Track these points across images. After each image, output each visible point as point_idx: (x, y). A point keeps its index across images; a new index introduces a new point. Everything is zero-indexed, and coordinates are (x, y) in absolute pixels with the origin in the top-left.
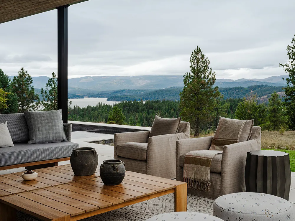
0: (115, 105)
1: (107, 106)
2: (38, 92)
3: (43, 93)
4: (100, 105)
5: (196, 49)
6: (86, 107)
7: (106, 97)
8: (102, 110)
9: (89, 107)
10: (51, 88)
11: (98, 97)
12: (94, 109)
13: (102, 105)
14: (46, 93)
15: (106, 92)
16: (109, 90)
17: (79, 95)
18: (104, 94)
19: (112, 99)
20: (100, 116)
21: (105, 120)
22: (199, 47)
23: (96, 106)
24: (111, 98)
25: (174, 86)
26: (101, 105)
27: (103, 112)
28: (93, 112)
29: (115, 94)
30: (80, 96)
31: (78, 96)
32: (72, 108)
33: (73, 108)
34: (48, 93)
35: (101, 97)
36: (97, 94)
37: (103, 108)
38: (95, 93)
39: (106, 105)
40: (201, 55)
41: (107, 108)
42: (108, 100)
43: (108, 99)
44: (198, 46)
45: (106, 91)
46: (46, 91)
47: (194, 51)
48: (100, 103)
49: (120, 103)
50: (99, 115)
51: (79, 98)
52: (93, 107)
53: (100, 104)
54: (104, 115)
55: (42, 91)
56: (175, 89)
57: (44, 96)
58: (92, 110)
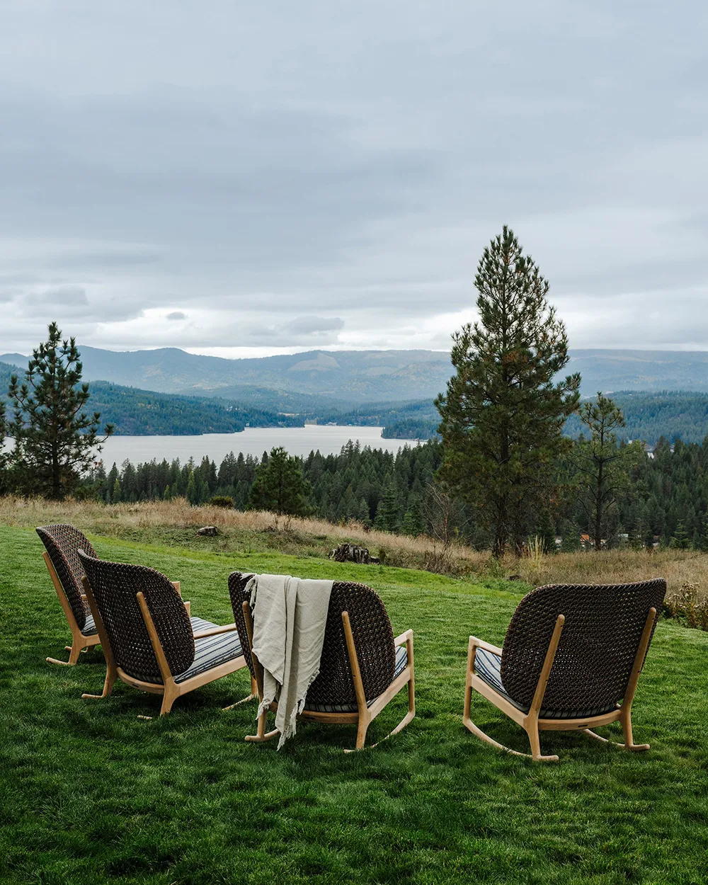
0: (404, 452)
1: (377, 454)
2: (149, 403)
3: (15, 393)
4: (351, 452)
5: (499, 239)
6: (306, 457)
7: (380, 426)
8: (359, 468)
9: (314, 457)
10: (42, 378)
11: (353, 425)
12: (331, 464)
13: (361, 450)
14: (24, 393)
15: (379, 408)
16: (390, 400)
17: (287, 415)
18: (374, 412)
19: (401, 430)
20: (350, 489)
21: (369, 504)
22: (509, 229)
23: (339, 455)
24: (397, 427)
25: (625, 389)
26: (357, 450)
27: (361, 476)
28: (326, 474)
29: (410, 413)
30: (289, 418)
31: (283, 419)
32: (257, 459)
33: (260, 461)
34: (31, 394)
35: (364, 424)
36: (350, 415)
37: (363, 463)
38: (344, 410)
39: (375, 450)
40: (517, 258)
41: (377, 462)
42: (386, 435)
43: (387, 429)
44: (505, 228)
45: (381, 403)
46: (24, 388)
47: (493, 244)
48: (354, 443)
49: (422, 444)
50: (346, 487)
51: (288, 426)
52: (329, 456)
53: (351, 447)
54: (366, 485)
55: (12, 388)
56: (627, 400)
57: (20, 405)
58: (326, 470)
